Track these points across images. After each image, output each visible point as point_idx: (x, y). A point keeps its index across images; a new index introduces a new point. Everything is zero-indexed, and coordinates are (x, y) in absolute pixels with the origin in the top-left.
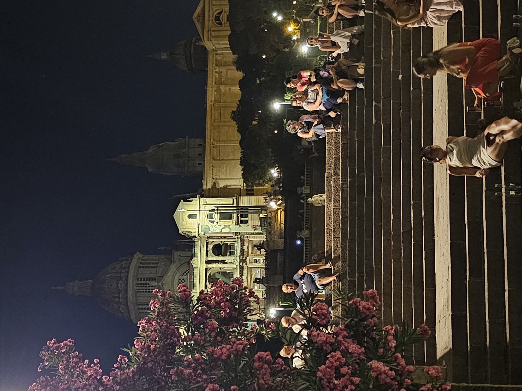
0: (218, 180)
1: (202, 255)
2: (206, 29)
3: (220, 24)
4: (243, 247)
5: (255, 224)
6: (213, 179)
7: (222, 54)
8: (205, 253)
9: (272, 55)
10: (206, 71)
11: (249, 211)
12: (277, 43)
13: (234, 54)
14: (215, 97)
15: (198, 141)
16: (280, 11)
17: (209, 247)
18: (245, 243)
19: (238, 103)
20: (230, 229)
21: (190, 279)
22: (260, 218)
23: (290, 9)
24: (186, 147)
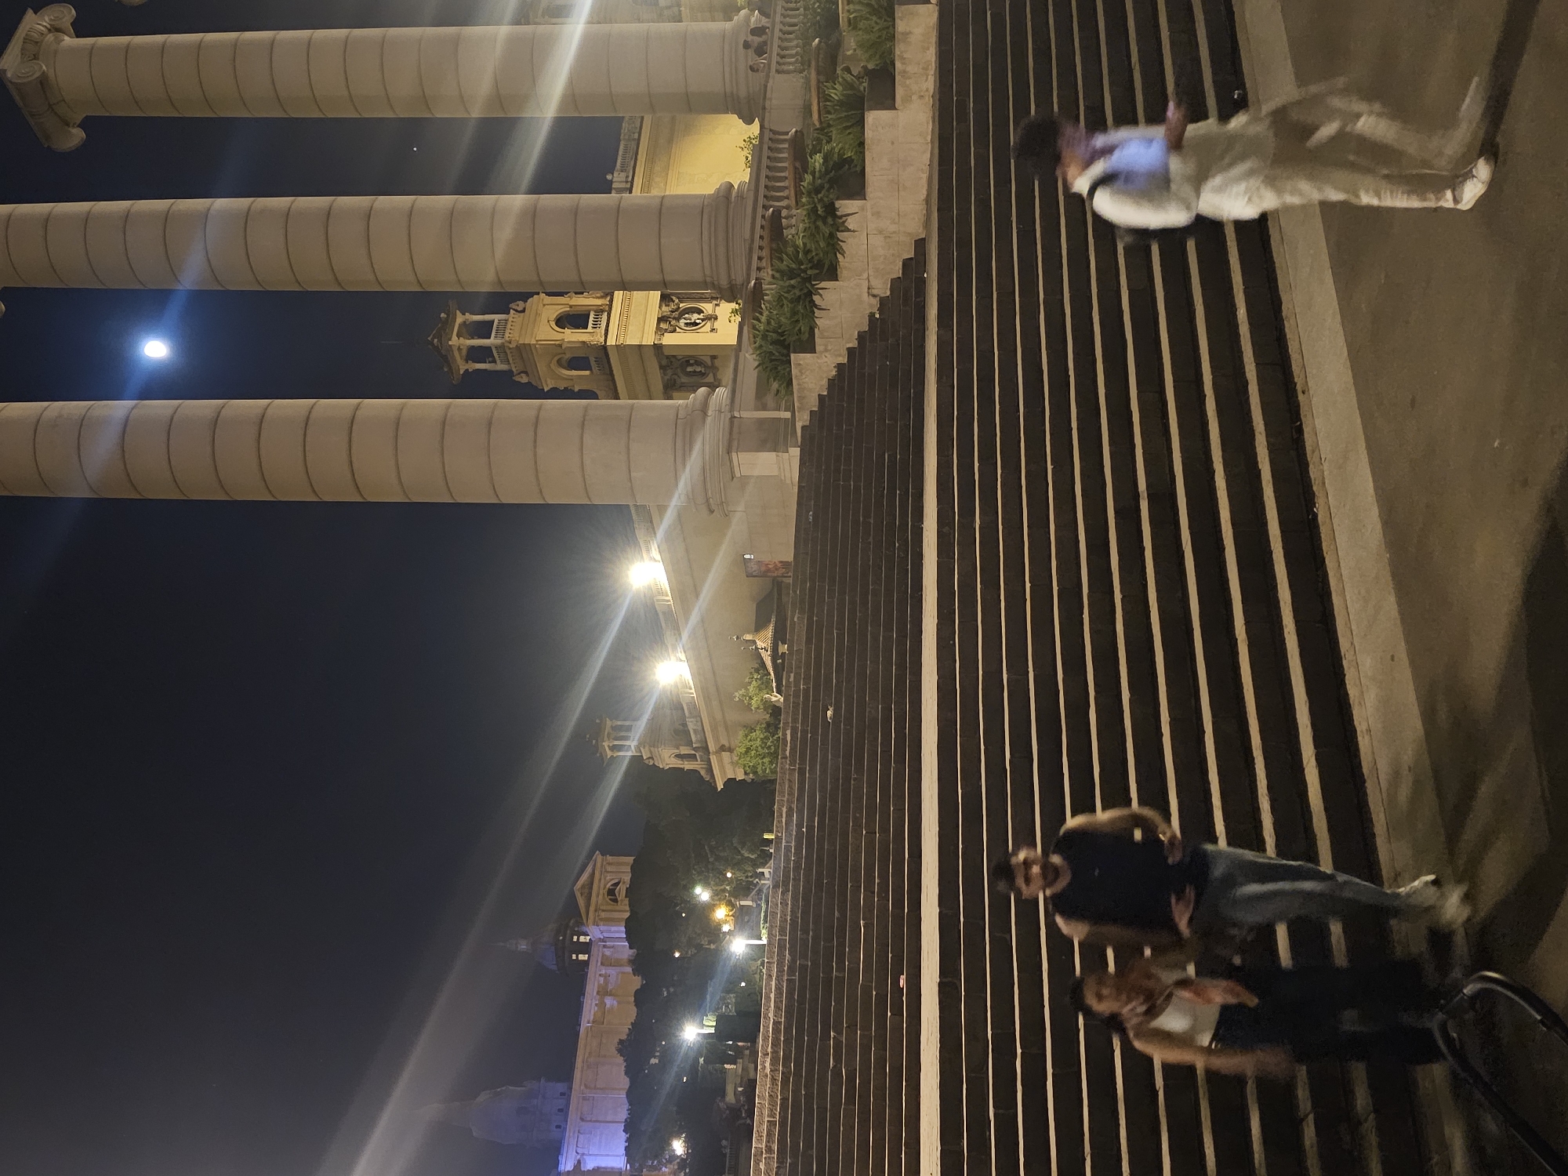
0: (585, 1157)
2: (592, 909)
3: (615, 901)
6: (578, 1153)
7: (613, 947)
9: (690, 952)
10: (583, 971)
12: (699, 935)
13: (630, 948)
14: (594, 1015)
15: (561, 1087)
16: (706, 884)
19: (630, 1027)
23: (722, 885)
24: (540, 1096)
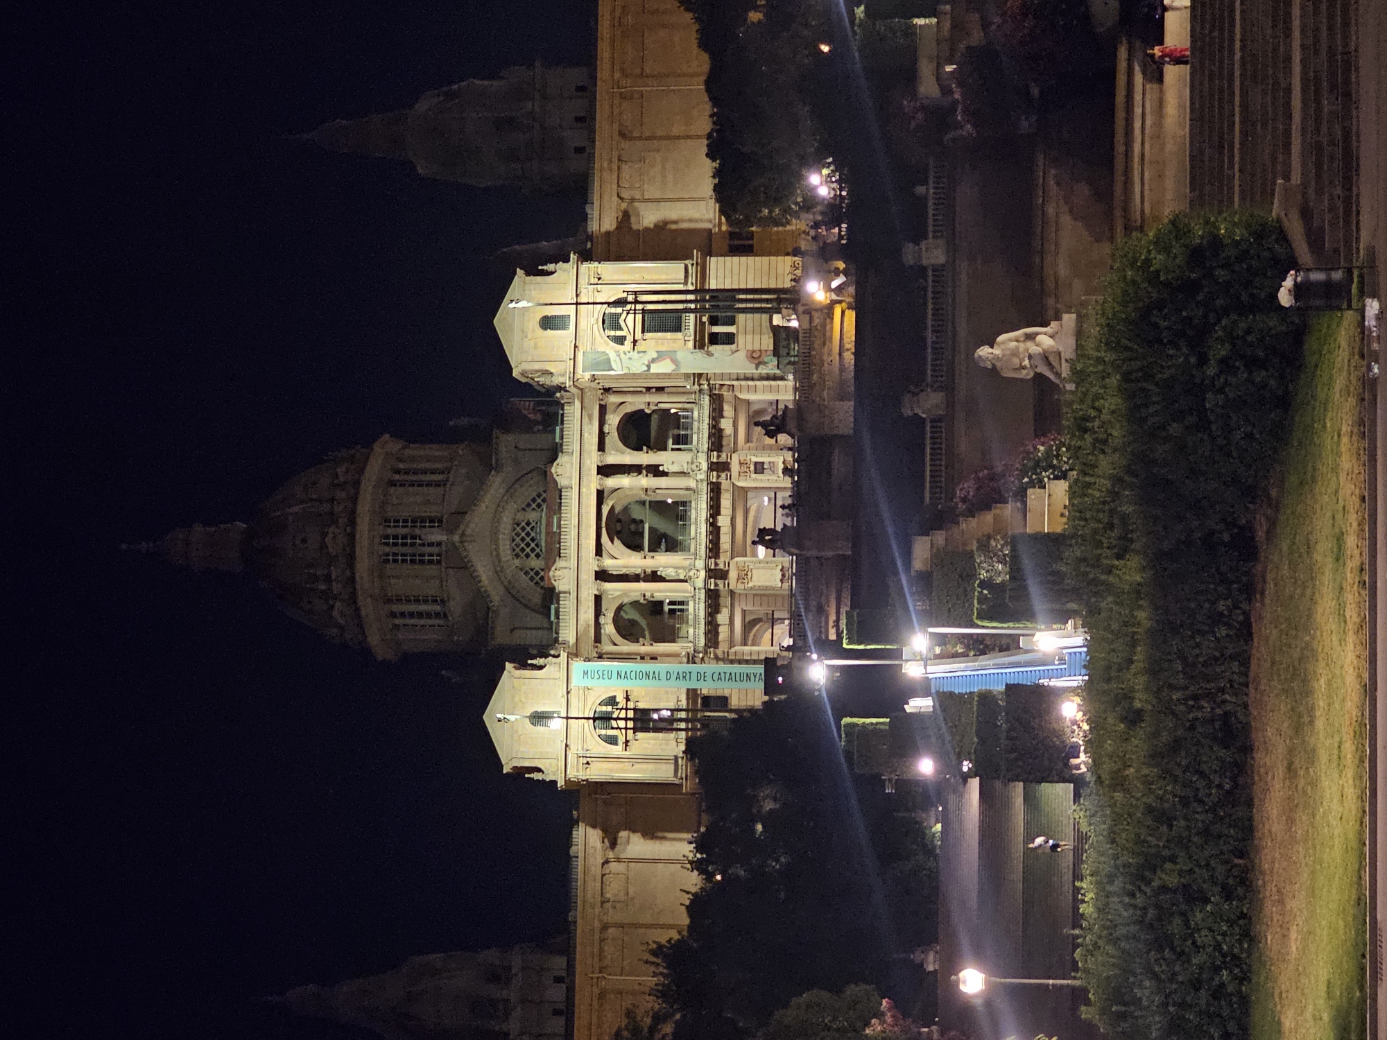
0: (636, 204)
1: (586, 447)
4: (718, 423)
5: (757, 347)
8: (596, 440)
11: (741, 306)
15: (575, 75)
17: (609, 422)
18: (726, 407)
20: (675, 361)
21: (549, 524)
22: (776, 330)
24: (537, 95)
